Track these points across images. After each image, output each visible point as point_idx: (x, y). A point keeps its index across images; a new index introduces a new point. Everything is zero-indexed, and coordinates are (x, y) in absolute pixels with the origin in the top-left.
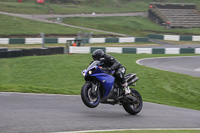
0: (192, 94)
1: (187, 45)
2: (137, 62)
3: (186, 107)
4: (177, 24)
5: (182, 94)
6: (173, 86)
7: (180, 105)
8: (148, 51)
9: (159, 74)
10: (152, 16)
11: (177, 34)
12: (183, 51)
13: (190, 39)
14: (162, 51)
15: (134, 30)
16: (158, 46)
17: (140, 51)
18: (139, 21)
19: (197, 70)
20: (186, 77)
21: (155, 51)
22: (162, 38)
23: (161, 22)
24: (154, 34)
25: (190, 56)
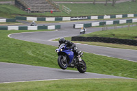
0: (47, 57)
1: (42, 24)
2: (8, 36)
3: (42, 66)
4: (35, 10)
5: (40, 57)
6: (34, 52)
7: (39, 64)
8: (16, 28)
9: (24, 44)
10: (18, 4)
11: (35, 16)
12: (39, 28)
13: (44, 20)
14: (26, 28)
15: (6, 13)
16: (22, 25)
17: (10, 28)
18: (9, 7)
19: (50, 40)
20: (42, 46)
21: (20, 28)
22: (26, 19)
23: (24, 8)
24: (20, 16)
25: (44, 31)
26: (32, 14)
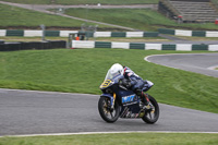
0: (205, 95)
1: (200, 41)
2: (146, 59)
3: (197, 108)
4: (190, 18)
5: (193, 95)
6: (184, 86)
7: (191, 106)
8: (158, 46)
9: (169, 72)
10: (163, 9)
11: (189, 29)
12: (195, 48)
13: (204, 35)
14: (173, 48)
15: (143, 23)
16: (167, 42)
17: (149, 46)
18: (148, 14)
19: (211, 68)
20: (198, 76)
21: (165, 48)
22: (173, 33)
23: (172, 15)
24: (164, 28)
25: (203, 53)
26: (184, 25)
